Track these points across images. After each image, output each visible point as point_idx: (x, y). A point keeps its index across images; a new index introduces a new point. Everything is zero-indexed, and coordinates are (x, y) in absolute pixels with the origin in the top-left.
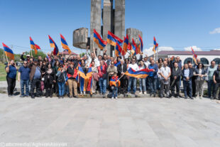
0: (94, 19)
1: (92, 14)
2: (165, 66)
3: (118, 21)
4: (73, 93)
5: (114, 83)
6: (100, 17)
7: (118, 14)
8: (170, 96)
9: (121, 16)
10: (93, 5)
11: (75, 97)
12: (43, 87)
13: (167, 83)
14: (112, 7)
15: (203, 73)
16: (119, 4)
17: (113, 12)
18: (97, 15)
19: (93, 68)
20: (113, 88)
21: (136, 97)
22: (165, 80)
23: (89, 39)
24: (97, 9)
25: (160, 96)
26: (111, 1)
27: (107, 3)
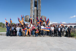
1: (31, 11)
3: (39, 14)
5: (37, 32)
6: (33, 12)
7: (39, 11)
8: (54, 36)
9: (40, 12)
11: (24, 36)
13: (53, 32)
14: (37, 9)
15: (64, 29)
17: (37, 11)
19: (30, 27)
20: (36, 33)
24: (32, 10)
25: (51, 36)
26: (37, 7)
27: (36, 8)
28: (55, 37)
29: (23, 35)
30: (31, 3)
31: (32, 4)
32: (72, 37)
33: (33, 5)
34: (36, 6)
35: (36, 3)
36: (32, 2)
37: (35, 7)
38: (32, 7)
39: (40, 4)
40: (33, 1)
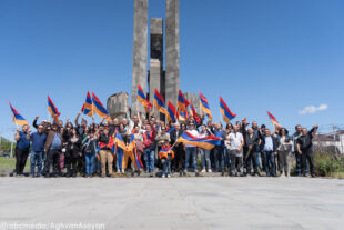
0: (137, 82)
1: (134, 75)
2: (235, 132)
3: (171, 86)
5: (165, 154)
6: (146, 80)
7: (169, 76)
8: (245, 174)
9: (174, 78)
10: (136, 64)
12: (62, 165)
13: (240, 155)
14: (162, 67)
15: (287, 141)
16: (171, 64)
17: (163, 74)
18: (141, 78)
21: (197, 175)
24: (142, 70)
25: (231, 175)
26: (161, 60)
27: (156, 63)
28: (249, 177)
29: (104, 170)
30: (136, 39)
31: (138, 45)
33: (145, 50)
34: (156, 53)
35: (158, 43)
36: (140, 38)
37: (152, 60)
38: (139, 59)
39: (174, 44)
40: (146, 35)
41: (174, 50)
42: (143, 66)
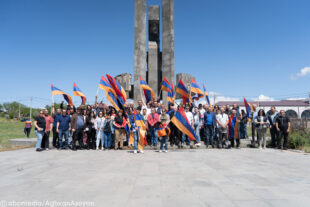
0: (138, 63)
1: (136, 57)
2: (222, 113)
3: (167, 66)
4: (119, 145)
6: (145, 61)
7: (165, 58)
8: (229, 147)
9: (170, 60)
10: (137, 48)
13: (225, 132)
14: (159, 49)
15: (265, 120)
16: (167, 46)
17: (160, 55)
18: (141, 59)
21: (191, 148)
22: (222, 129)
23: (132, 86)
24: (142, 53)
25: (218, 147)
26: (158, 42)
27: (153, 45)
30: (136, 26)
31: (138, 31)
32: (293, 148)
33: (144, 35)
34: (154, 36)
35: (155, 28)
36: (140, 25)
37: (150, 43)
38: (140, 43)
39: (169, 29)
40: (145, 22)
41: (170, 35)
42: (143, 49)
